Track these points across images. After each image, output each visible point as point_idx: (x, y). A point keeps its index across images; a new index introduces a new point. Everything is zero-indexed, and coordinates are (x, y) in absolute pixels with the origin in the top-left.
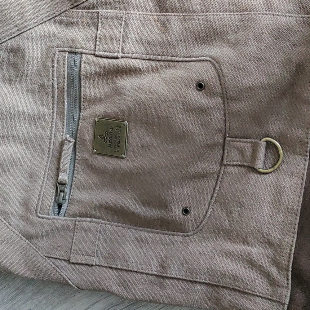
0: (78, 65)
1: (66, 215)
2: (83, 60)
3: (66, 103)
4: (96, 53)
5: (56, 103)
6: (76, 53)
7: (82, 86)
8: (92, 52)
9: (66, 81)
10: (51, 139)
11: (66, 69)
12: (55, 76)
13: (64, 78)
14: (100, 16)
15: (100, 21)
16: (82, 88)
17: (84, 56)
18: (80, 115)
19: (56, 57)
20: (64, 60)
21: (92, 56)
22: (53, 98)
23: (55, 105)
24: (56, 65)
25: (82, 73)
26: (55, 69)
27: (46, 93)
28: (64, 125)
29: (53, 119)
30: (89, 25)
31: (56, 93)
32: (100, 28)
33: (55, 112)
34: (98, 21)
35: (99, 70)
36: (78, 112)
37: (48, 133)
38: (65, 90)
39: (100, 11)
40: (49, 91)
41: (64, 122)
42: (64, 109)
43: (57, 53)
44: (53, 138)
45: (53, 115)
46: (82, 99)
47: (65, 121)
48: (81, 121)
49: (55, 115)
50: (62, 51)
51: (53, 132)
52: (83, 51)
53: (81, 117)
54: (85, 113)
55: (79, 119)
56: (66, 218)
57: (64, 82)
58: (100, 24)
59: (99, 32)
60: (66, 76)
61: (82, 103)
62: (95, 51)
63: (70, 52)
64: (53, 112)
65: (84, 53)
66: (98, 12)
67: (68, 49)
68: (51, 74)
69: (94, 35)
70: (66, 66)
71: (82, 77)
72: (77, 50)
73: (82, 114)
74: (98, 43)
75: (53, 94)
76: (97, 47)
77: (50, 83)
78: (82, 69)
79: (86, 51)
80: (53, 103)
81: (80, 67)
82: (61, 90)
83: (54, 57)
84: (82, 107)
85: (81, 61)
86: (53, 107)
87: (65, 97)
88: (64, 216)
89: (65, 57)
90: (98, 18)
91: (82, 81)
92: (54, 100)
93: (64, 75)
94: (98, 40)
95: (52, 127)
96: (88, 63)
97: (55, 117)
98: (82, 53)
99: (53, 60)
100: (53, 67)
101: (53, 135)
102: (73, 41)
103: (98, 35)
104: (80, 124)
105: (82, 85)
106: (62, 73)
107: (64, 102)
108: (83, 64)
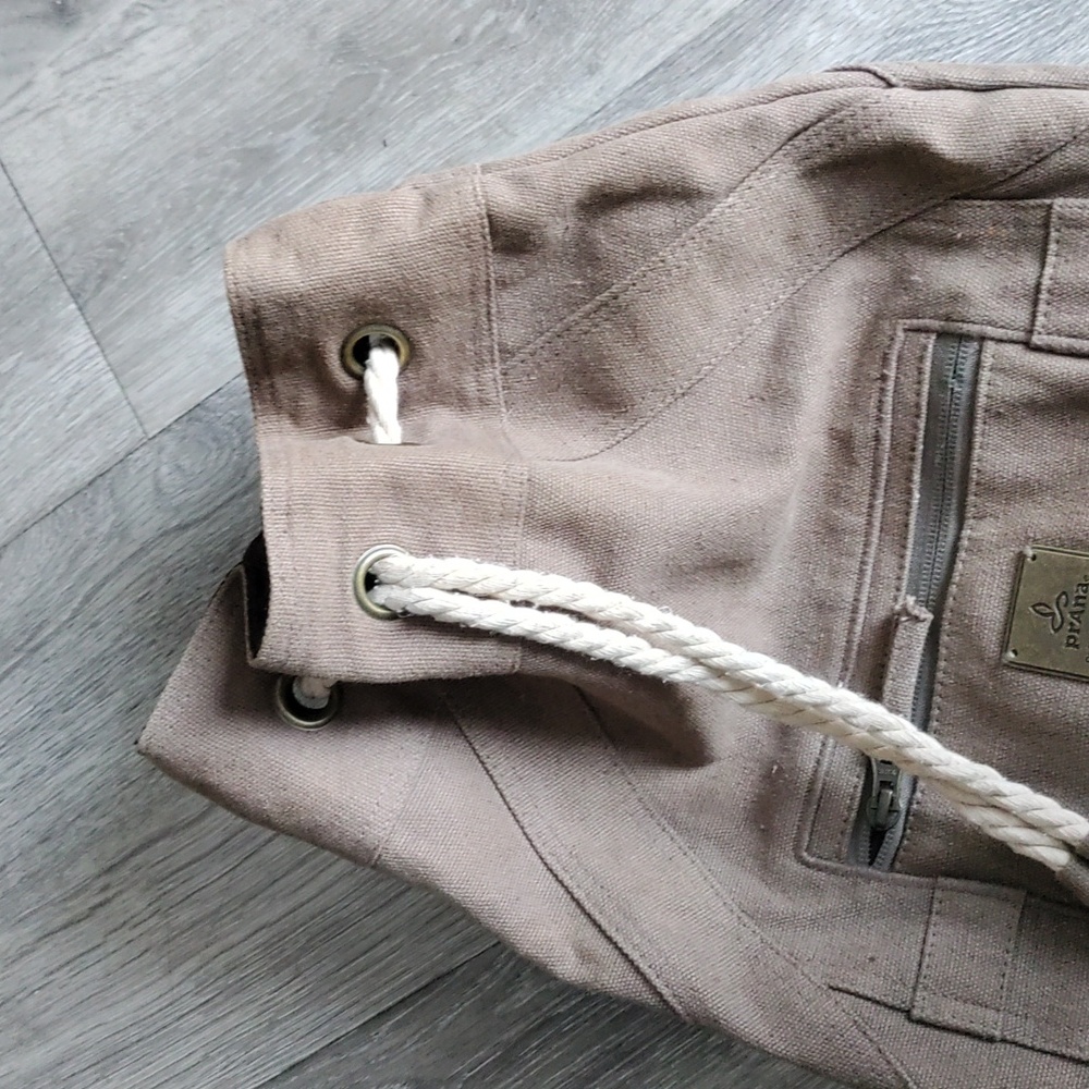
0: (967, 374)
1: (898, 865)
2: (988, 361)
3: (917, 495)
4: (1036, 339)
5: (881, 492)
6: (964, 338)
7: (977, 445)
8: (1020, 335)
9: (922, 425)
10: (855, 610)
11: (926, 388)
12: (888, 407)
13: (918, 416)
14: (1054, 219)
15: (1054, 234)
16: (977, 452)
17: (990, 347)
18: (958, 538)
19: (897, 346)
20: (921, 359)
21: (1020, 347)
22: (875, 476)
23: (879, 501)
24: (892, 373)
25: (982, 401)
26: (890, 385)
27: (853, 463)
28: (902, 567)
29: (867, 545)
30: (1015, 246)
31: (885, 463)
32: (1051, 259)
33: (877, 524)
34: (1048, 234)
35: (1040, 392)
36: (952, 526)
37: (848, 591)
38: (919, 454)
39: (1059, 201)
40: (864, 456)
41: (902, 557)
42: (908, 514)
43: (901, 335)
44: (863, 607)
45: (868, 534)
46: (973, 487)
47: (909, 553)
48: (962, 554)
49: (876, 532)
50: (918, 330)
51: (866, 588)
52: (990, 330)
53: (965, 543)
54: (981, 530)
55: (955, 549)
56: (898, 876)
57: (916, 427)
58: (1053, 247)
59: (1048, 271)
60: (924, 410)
61: (971, 498)
62: (1031, 332)
63: (942, 335)
64: (869, 523)
65: (992, 339)
66: (1050, 207)
67: (936, 324)
68: (873, 403)
69: (1032, 282)
70: (927, 376)
71: (980, 414)
72: (966, 327)
73: (966, 532)
74: (1042, 307)
75: (876, 466)
76: (1041, 319)
77: (871, 431)
78: (983, 389)
79: (999, 333)
80: (873, 495)
81: (975, 382)
82: (903, 453)
83: (889, 347)
84: (971, 511)
85: (978, 365)
86: (871, 506)
87: (917, 477)
88: (892, 868)
89: (925, 348)
90: (1046, 225)
91: (979, 428)
92: (874, 486)
93: (918, 406)
94: (1044, 296)
95: (862, 572)
96: (1002, 370)
97: (875, 539)
98: (982, 338)
99: (885, 359)
100: (884, 378)
101: (864, 598)
102: (955, 298)
103: (1046, 282)
104: (959, 566)
105: (978, 440)
106: (911, 397)
107: (909, 492)
108: (985, 375)
